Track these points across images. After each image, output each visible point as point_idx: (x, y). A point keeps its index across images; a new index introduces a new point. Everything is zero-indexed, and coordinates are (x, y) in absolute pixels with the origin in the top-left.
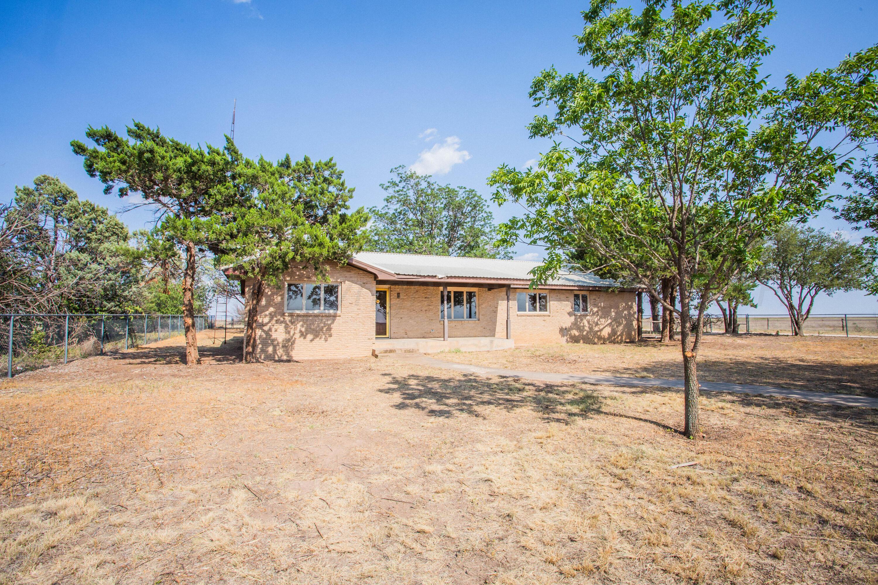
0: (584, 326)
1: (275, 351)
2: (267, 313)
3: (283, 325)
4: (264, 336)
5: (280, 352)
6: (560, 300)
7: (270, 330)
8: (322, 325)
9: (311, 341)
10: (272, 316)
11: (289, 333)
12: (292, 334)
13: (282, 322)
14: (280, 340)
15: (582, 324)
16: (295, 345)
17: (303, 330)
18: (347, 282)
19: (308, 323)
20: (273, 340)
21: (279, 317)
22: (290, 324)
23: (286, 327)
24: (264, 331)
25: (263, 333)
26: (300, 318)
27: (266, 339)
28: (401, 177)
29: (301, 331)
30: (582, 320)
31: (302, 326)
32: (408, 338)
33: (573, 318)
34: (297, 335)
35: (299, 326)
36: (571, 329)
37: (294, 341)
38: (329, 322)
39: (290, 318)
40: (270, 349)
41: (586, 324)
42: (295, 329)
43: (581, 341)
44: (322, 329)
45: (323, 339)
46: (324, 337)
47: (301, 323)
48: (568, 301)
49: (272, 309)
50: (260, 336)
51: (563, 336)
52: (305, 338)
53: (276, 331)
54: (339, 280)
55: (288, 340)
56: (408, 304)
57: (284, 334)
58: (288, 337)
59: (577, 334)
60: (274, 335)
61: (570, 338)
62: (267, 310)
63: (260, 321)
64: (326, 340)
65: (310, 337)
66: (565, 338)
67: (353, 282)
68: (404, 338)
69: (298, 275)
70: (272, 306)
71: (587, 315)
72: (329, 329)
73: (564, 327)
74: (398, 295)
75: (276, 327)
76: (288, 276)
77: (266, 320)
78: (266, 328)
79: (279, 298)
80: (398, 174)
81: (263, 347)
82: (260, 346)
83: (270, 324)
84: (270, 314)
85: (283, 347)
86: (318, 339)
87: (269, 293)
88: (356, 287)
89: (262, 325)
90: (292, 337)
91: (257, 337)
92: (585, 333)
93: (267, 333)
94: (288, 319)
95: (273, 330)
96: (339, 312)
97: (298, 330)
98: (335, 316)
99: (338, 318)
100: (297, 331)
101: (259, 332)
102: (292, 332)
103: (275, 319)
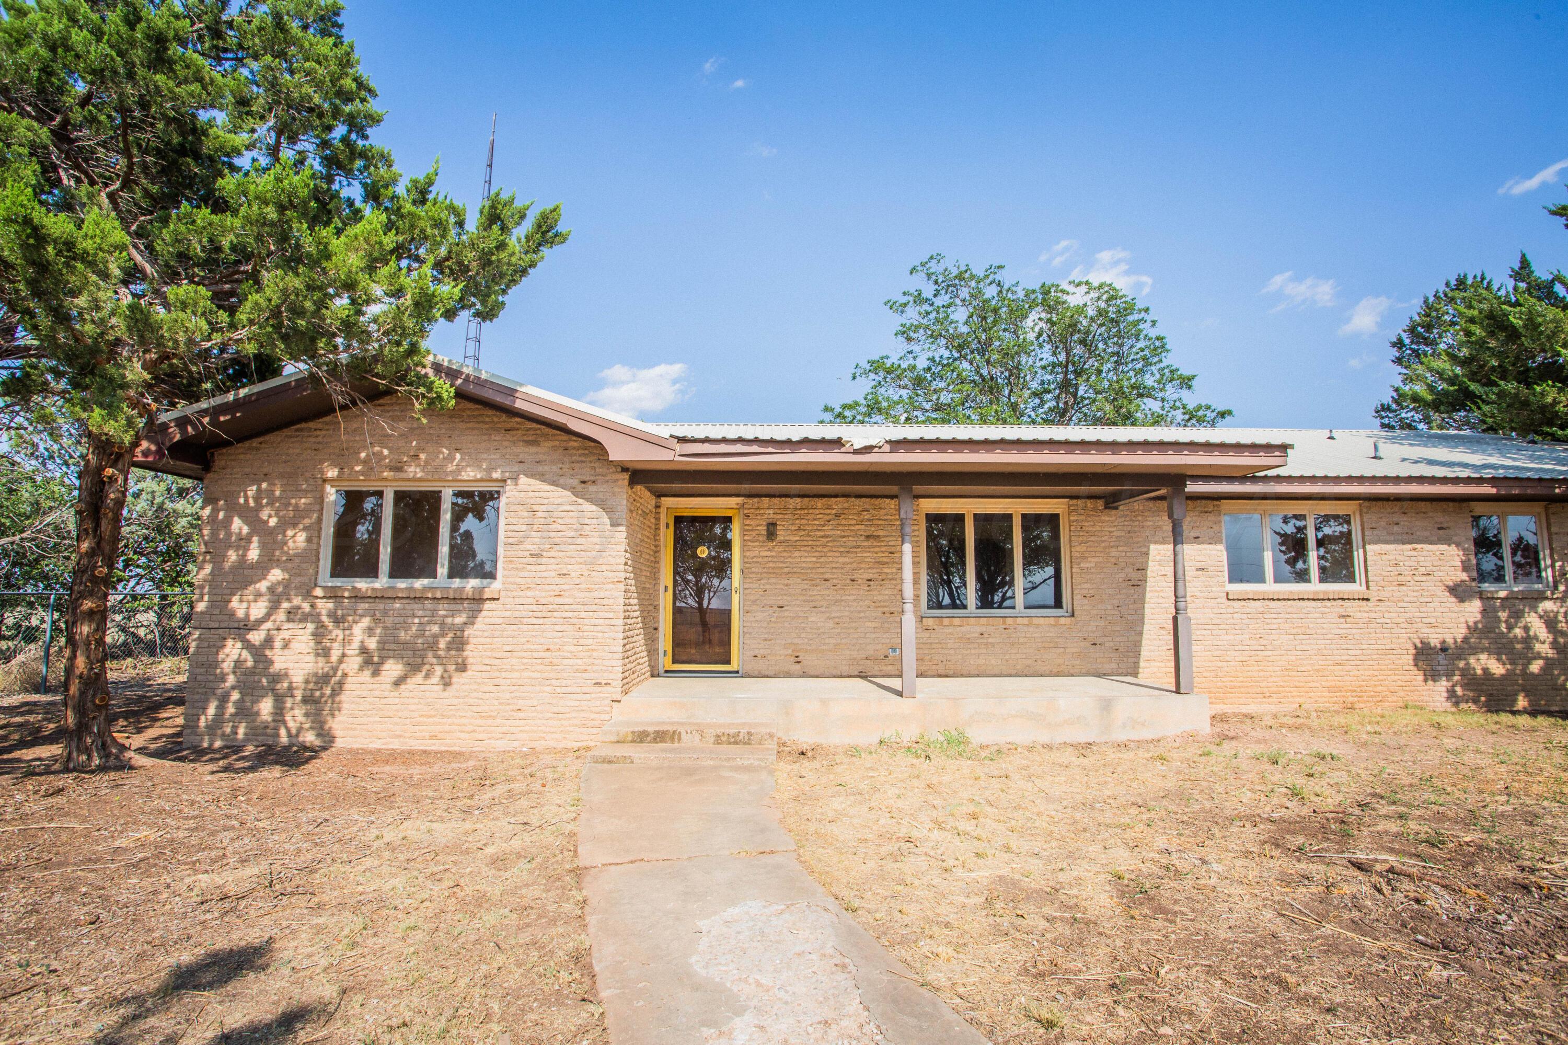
0: (1528, 640)
1: (279, 713)
2: (263, 586)
3: (311, 627)
4: (250, 663)
5: (296, 717)
6: (1409, 538)
7: (269, 642)
8: (435, 629)
9: (398, 683)
10: (276, 597)
11: (326, 653)
12: (334, 658)
13: (305, 618)
14: (298, 678)
15: (1518, 632)
16: (344, 697)
17: (372, 644)
18: (523, 480)
19: (389, 621)
20: (276, 678)
21: (297, 601)
22: (331, 625)
23: (318, 636)
24: (248, 646)
25: (245, 654)
26: (363, 606)
27: (252, 672)
28: (936, 282)
29: (364, 650)
30: (1517, 615)
31: (370, 631)
32: (805, 675)
33: (1473, 610)
34: (353, 663)
35: (358, 630)
36: (1465, 648)
37: (341, 683)
38: (459, 620)
39: (330, 605)
40: (266, 707)
41: (1538, 628)
42: (345, 642)
43: (1522, 702)
44: (432, 646)
45: (435, 679)
46: (439, 670)
47: (366, 622)
48: (1448, 541)
49: (276, 575)
50: (238, 663)
51: (1432, 675)
52: (376, 673)
53: (286, 646)
54: (496, 475)
55: (323, 679)
56: (804, 559)
57: (311, 658)
58: (322, 666)
59: (1497, 668)
60: (280, 660)
61: (1465, 686)
62: (264, 577)
63: (241, 614)
64: (446, 683)
65: (392, 669)
66: (1443, 684)
67: (542, 477)
68: (788, 675)
69: (365, 462)
70: (278, 563)
71: (1541, 597)
72: (459, 643)
73: (1435, 641)
74: (771, 531)
75: (286, 634)
76: (333, 465)
77: (258, 610)
78: (256, 637)
79: (302, 537)
80: (929, 276)
81: (242, 700)
82: (235, 696)
83: (269, 625)
84: (271, 590)
85: (305, 701)
86: (419, 677)
87: (273, 522)
88: (557, 497)
89: (243, 628)
90: (335, 670)
91: (227, 666)
92: (1535, 667)
93: (259, 653)
94: (325, 606)
95: (278, 644)
96: (495, 586)
97: (356, 644)
98: (478, 600)
99: (488, 605)
100: (353, 649)
101: (232, 651)
102: (335, 655)
103: (286, 605)
